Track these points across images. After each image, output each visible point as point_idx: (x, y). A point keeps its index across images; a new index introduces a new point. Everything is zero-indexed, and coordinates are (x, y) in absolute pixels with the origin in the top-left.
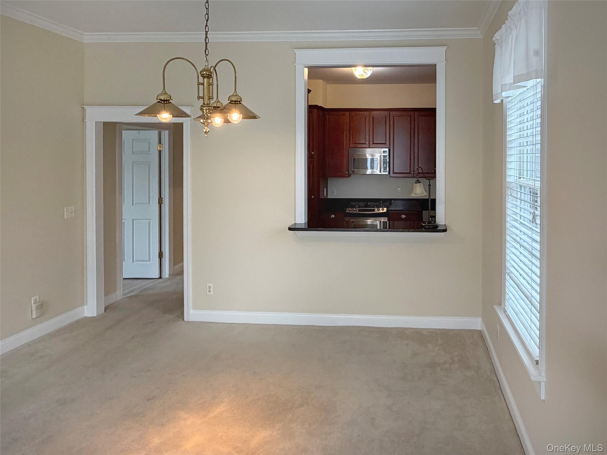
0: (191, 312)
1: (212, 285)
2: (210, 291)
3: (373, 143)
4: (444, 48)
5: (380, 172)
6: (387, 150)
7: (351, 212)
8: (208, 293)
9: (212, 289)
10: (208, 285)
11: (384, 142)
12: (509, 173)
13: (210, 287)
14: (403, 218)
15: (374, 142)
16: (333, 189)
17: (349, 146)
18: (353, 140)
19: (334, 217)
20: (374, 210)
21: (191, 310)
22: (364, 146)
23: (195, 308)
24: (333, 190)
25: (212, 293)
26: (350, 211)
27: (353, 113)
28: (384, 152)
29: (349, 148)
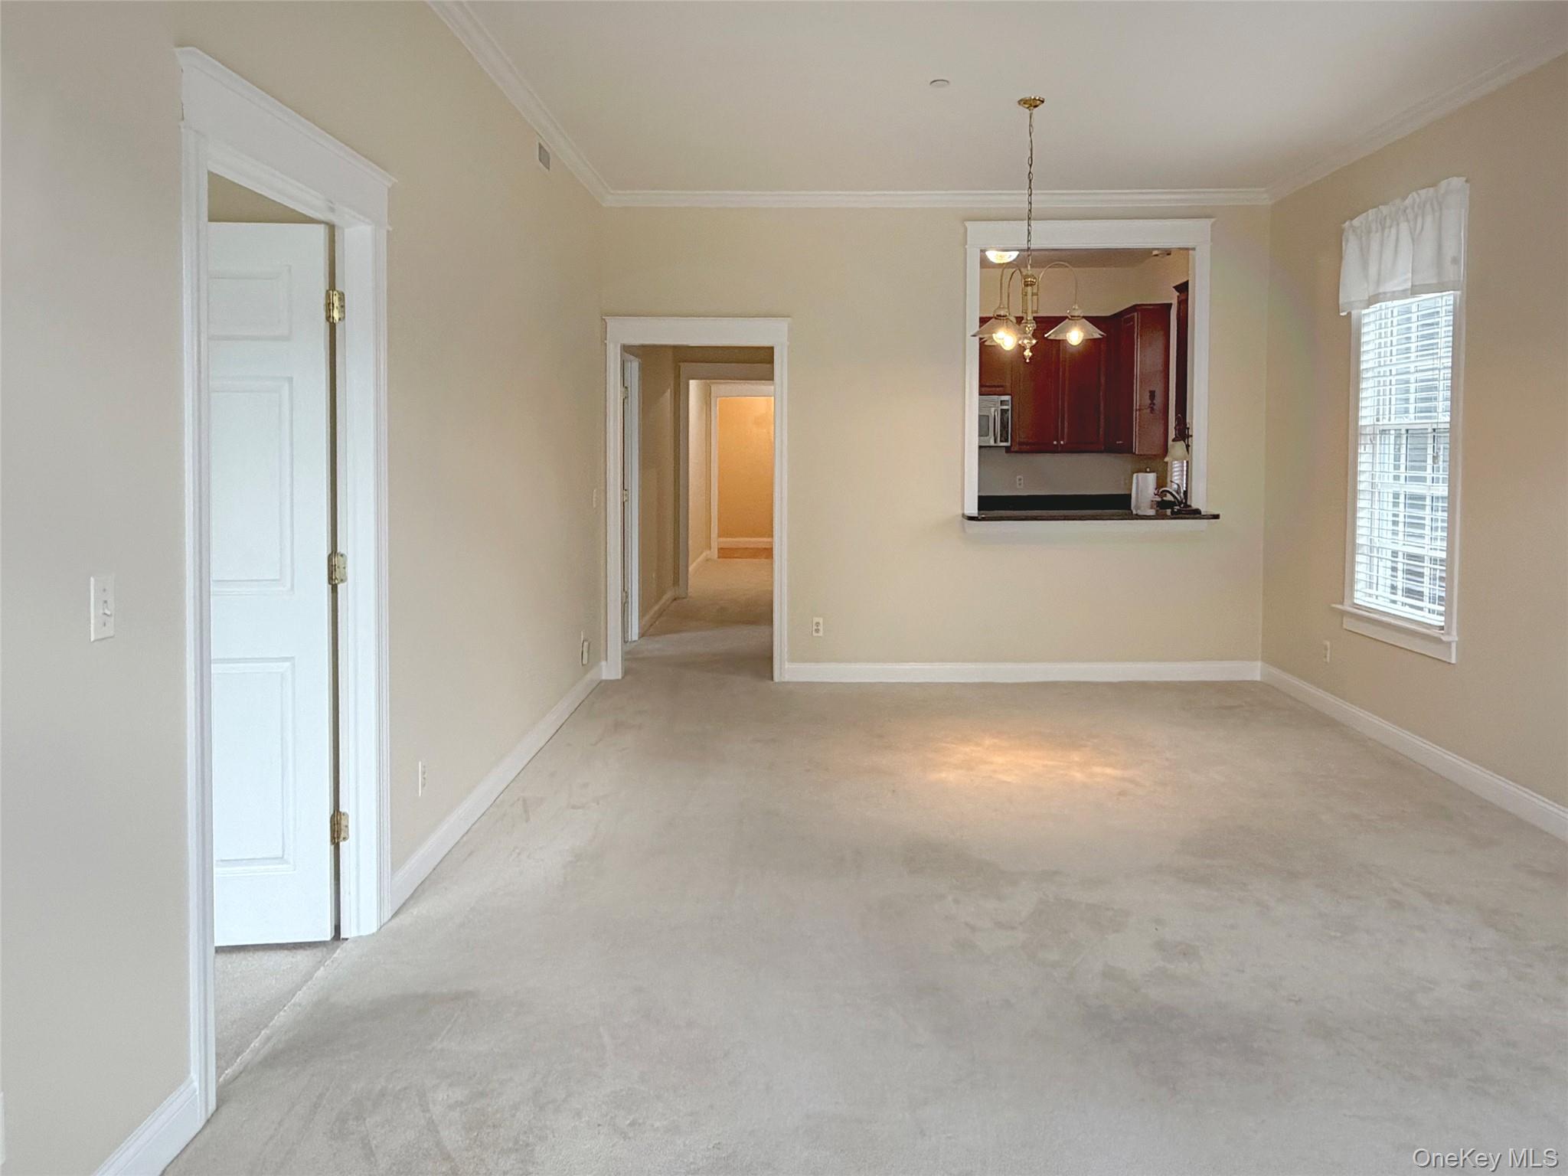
0: (786, 667)
1: (821, 621)
2: (817, 631)
4: (1209, 222)
5: (995, 442)
8: (815, 634)
9: (821, 628)
10: (816, 620)
12: (1363, 413)
13: (818, 624)
21: (786, 663)
23: (792, 660)
25: (821, 634)
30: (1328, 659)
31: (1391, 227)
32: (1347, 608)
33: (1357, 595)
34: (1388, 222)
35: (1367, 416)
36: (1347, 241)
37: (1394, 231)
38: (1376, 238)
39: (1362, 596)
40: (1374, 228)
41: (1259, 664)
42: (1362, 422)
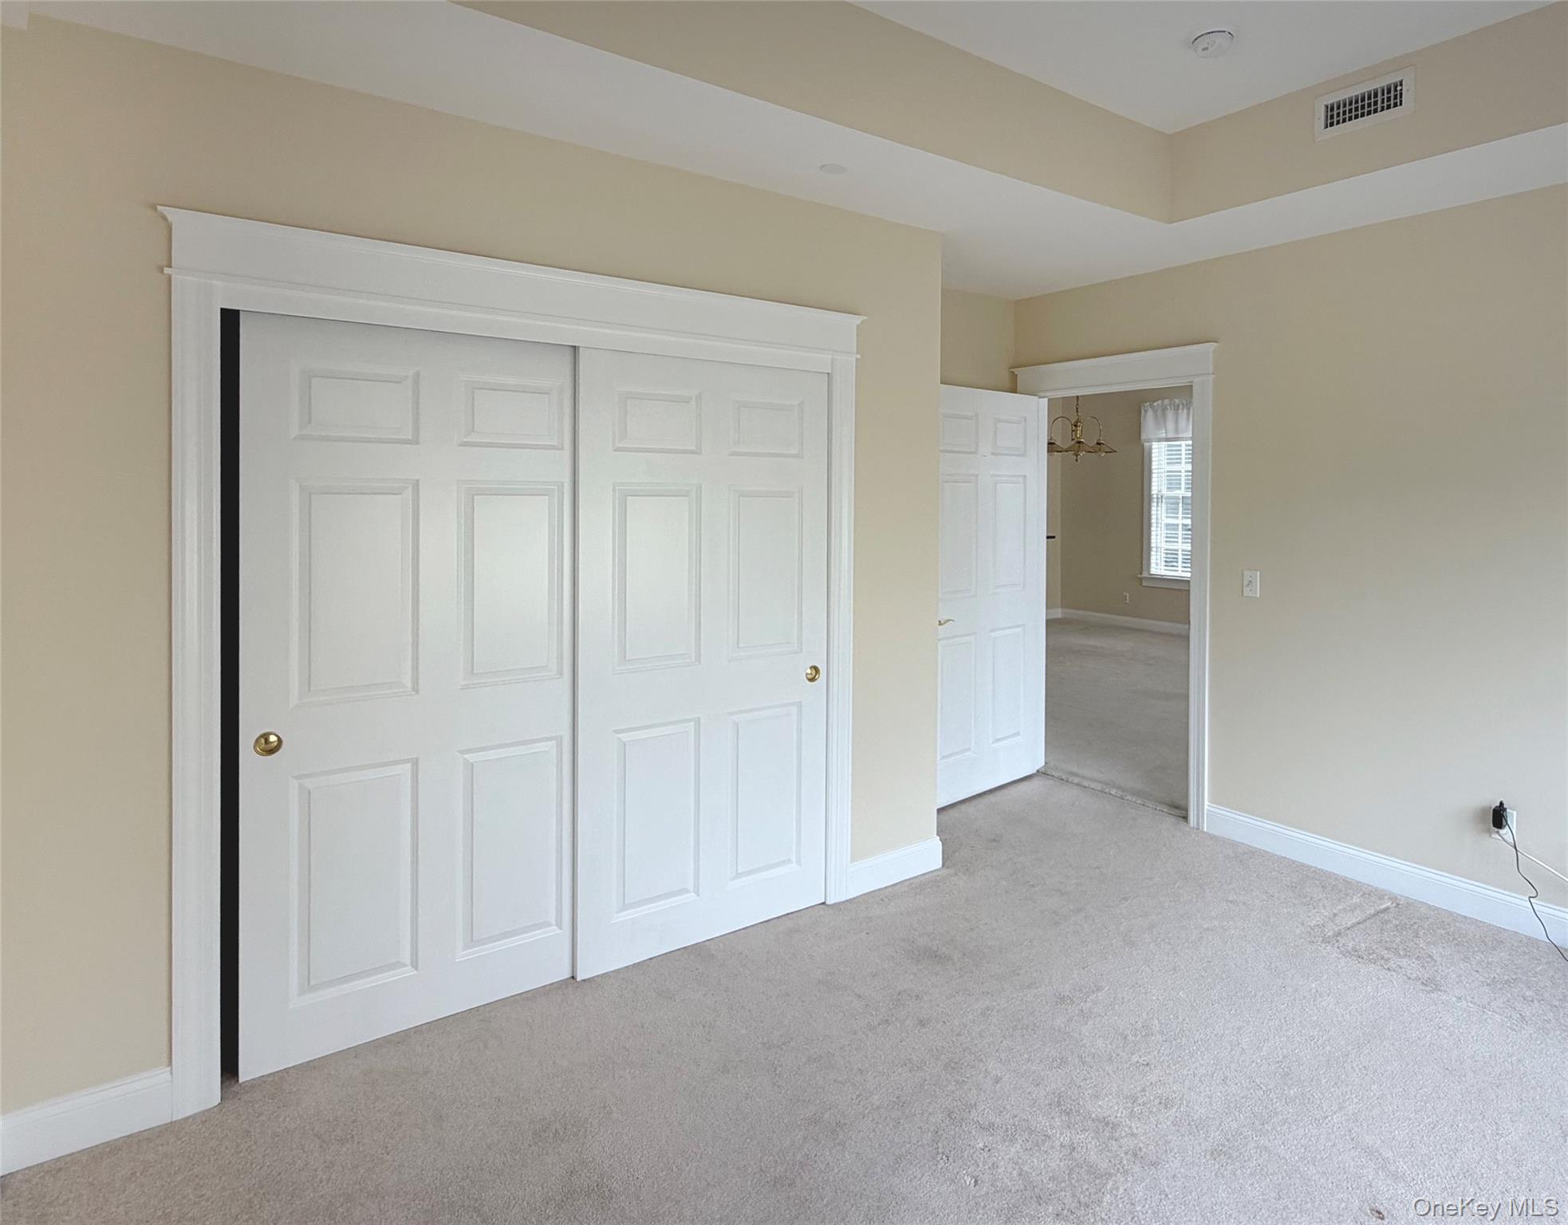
30: (1128, 601)
31: (1183, 409)
32: (1145, 574)
33: (1152, 569)
34: (1181, 407)
35: (1154, 490)
36: (1146, 411)
37: (1185, 411)
38: (1170, 414)
39: (1153, 571)
40: (1169, 407)
41: (1060, 610)
42: (1153, 492)
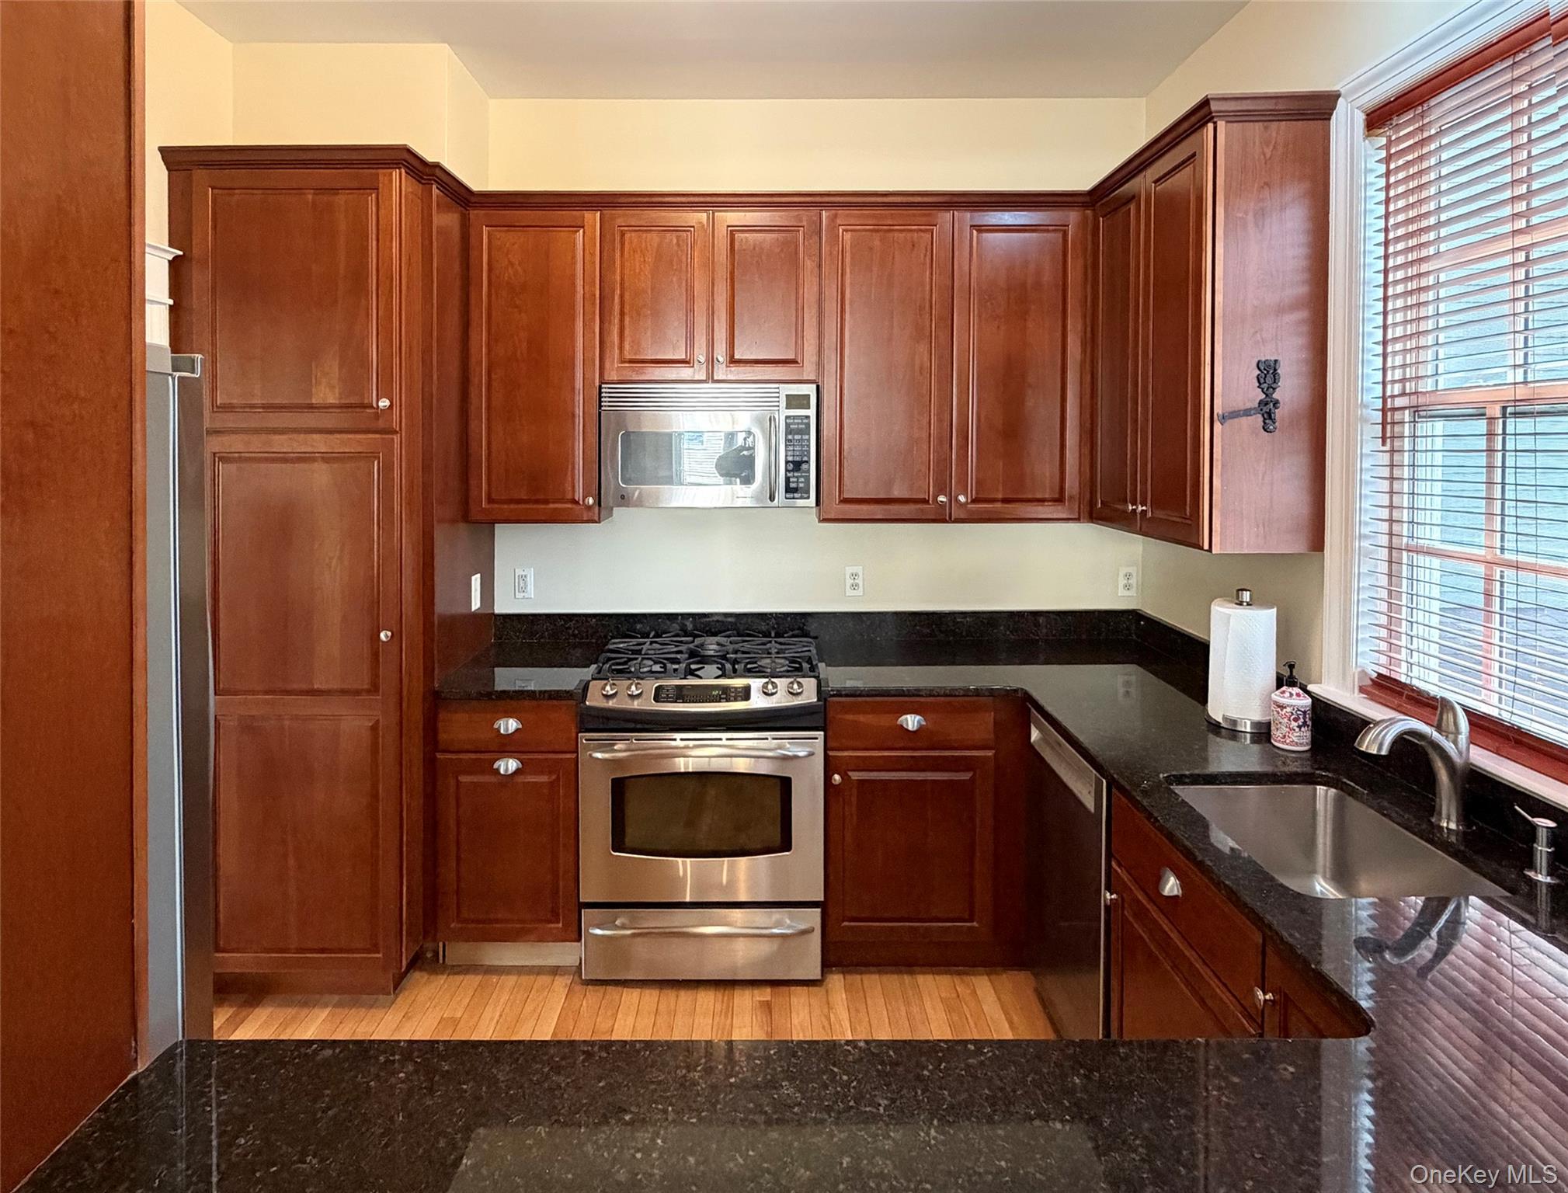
3: (733, 361)
5: (773, 496)
6: (810, 390)
7: (611, 704)
11: (791, 356)
14: (910, 728)
15: (737, 357)
16: (519, 572)
17: (601, 374)
18: (621, 348)
19: (517, 730)
20: (745, 694)
22: (685, 373)
24: (524, 578)
26: (607, 697)
27: (622, 218)
28: (794, 401)
29: (602, 382)
